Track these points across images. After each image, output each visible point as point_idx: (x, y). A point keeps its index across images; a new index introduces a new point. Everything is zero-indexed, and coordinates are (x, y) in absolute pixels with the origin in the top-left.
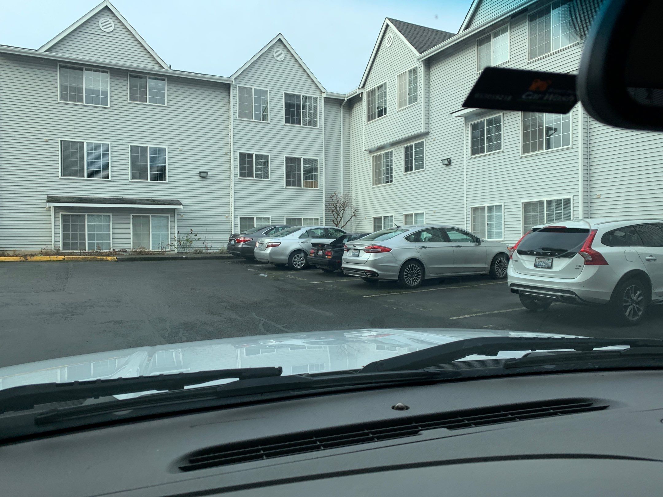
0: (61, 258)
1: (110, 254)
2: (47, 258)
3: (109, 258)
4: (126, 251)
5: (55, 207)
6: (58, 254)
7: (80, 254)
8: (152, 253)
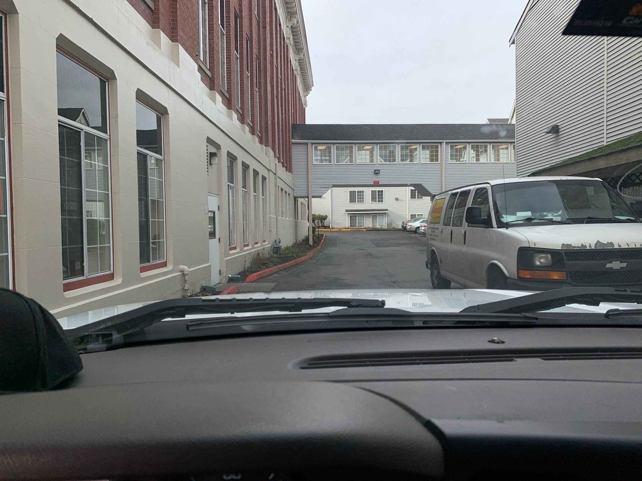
0: (350, 230)
1: (364, 229)
2: (346, 230)
3: (364, 230)
4: (369, 228)
5: (348, 213)
6: (349, 229)
7: (355, 229)
8: (378, 228)
